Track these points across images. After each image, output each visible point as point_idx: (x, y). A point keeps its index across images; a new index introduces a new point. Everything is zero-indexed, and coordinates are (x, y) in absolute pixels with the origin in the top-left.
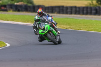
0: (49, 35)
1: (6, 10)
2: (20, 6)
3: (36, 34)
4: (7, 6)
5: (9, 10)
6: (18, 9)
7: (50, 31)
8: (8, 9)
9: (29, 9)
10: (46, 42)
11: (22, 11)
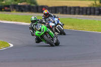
0: (45, 36)
1: (10, 11)
2: (24, 6)
3: (33, 35)
4: (10, 7)
5: (13, 10)
6: (21, 9)
7: (47, 32)
8: (11, 9)
9: (32, 9)
10: (43, 43)
11: (26, 11)
